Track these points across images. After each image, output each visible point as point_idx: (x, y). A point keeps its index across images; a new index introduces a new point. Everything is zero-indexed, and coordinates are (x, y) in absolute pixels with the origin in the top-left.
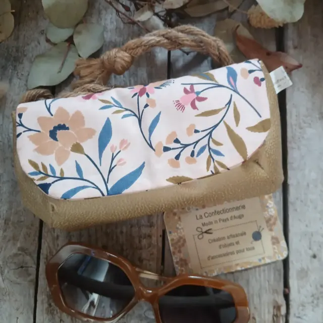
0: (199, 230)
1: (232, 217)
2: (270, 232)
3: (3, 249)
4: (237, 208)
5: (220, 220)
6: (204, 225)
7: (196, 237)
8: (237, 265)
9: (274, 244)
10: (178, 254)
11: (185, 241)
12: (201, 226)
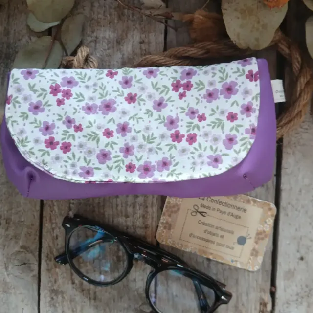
0: (196, 208)
1: (230, 213)
2: (255, 244)
3: (6, 246)
4: (239, 209)
5: (218, 210)
6: (202, 206)
7: (190, 212)
8: (212, 254)
9: (252, 255)
10: (167, 217)
11: (179, 209)
12: (199, 206)
